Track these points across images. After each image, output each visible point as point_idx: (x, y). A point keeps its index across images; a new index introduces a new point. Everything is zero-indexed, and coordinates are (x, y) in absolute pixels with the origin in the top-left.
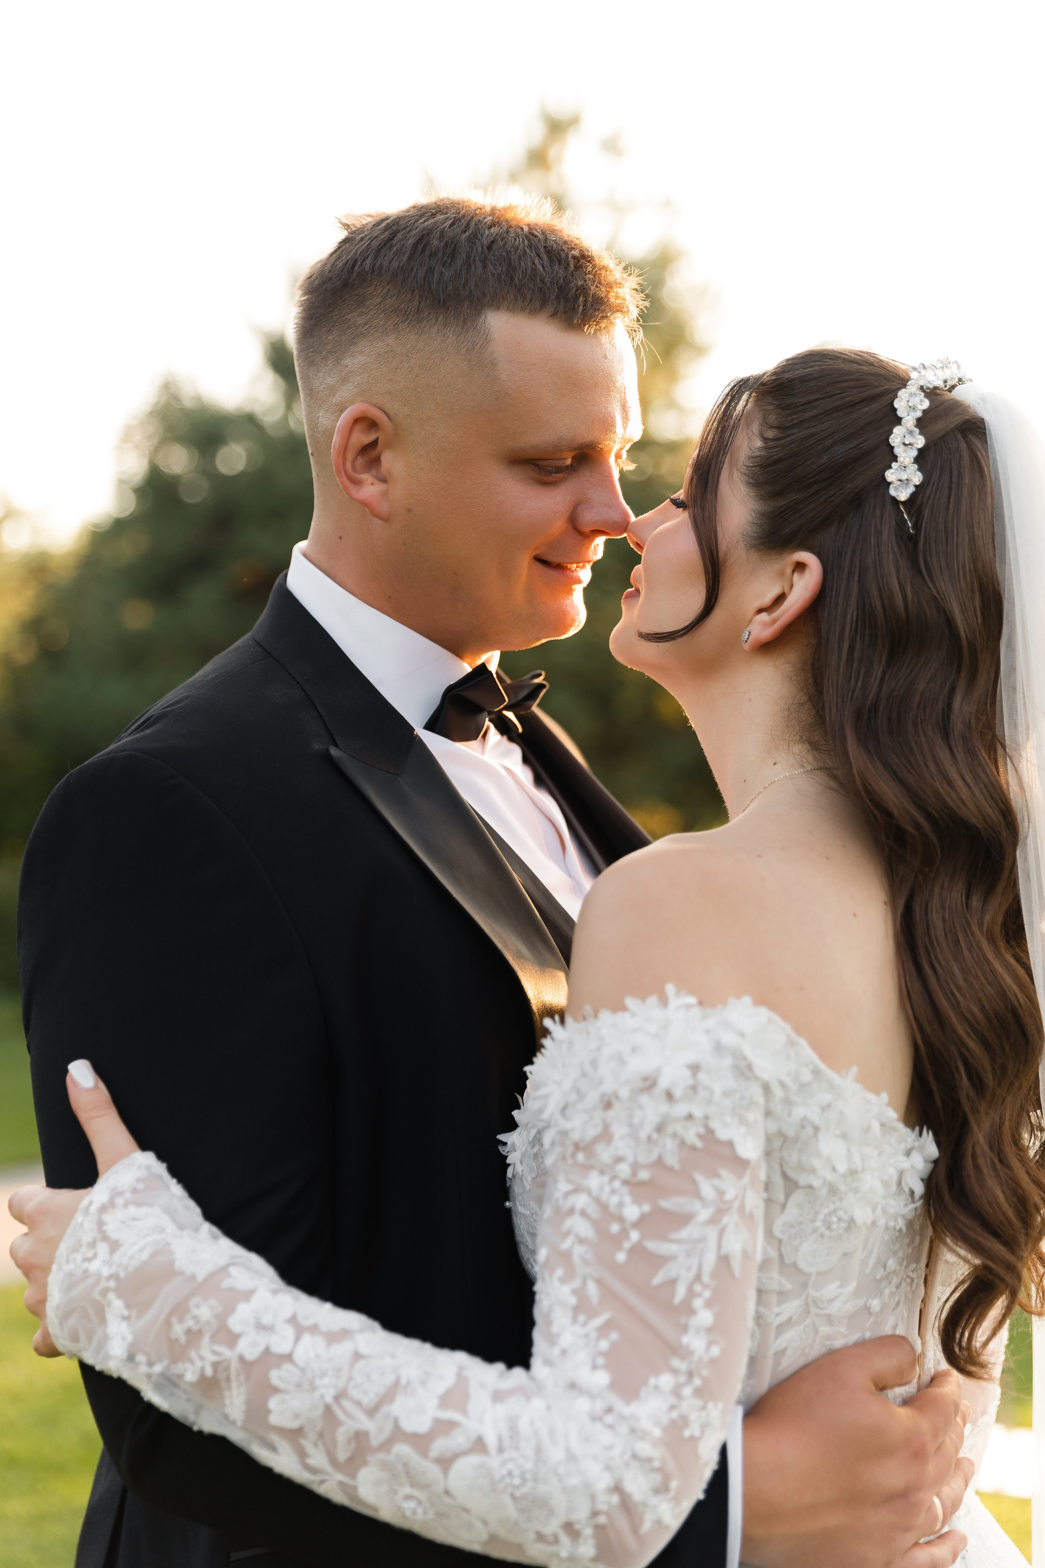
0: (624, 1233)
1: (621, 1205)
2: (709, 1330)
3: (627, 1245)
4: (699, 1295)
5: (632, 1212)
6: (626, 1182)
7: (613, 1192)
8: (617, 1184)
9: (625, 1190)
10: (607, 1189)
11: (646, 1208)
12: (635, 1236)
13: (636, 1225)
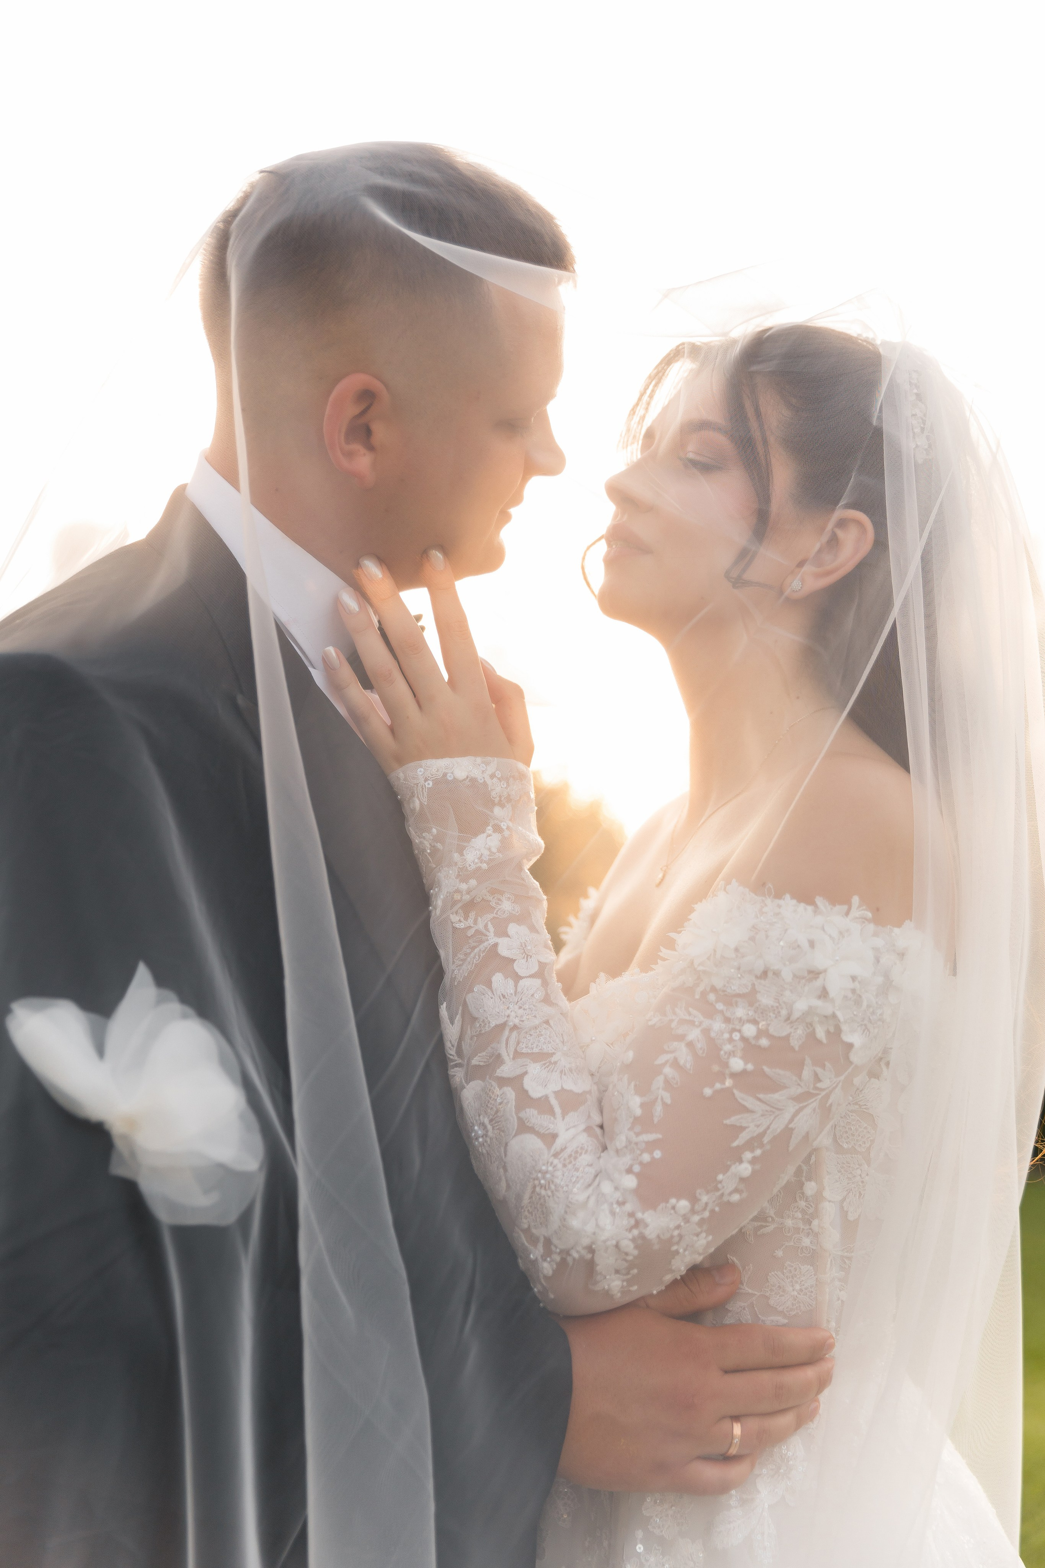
0: (721, 1077)
1: (732, 1054)
2: (742, 1180)
3: (718, 1086)
4: (752, 1151)
5: (737, 1064)
6: (744, 1039)
7: (731, 1040)
8: (736, 1036)
9: (741, 1045)
10: (726, 1036)
11: (750, 1067)
12: (729, 1083)
13: (733, 1075)
